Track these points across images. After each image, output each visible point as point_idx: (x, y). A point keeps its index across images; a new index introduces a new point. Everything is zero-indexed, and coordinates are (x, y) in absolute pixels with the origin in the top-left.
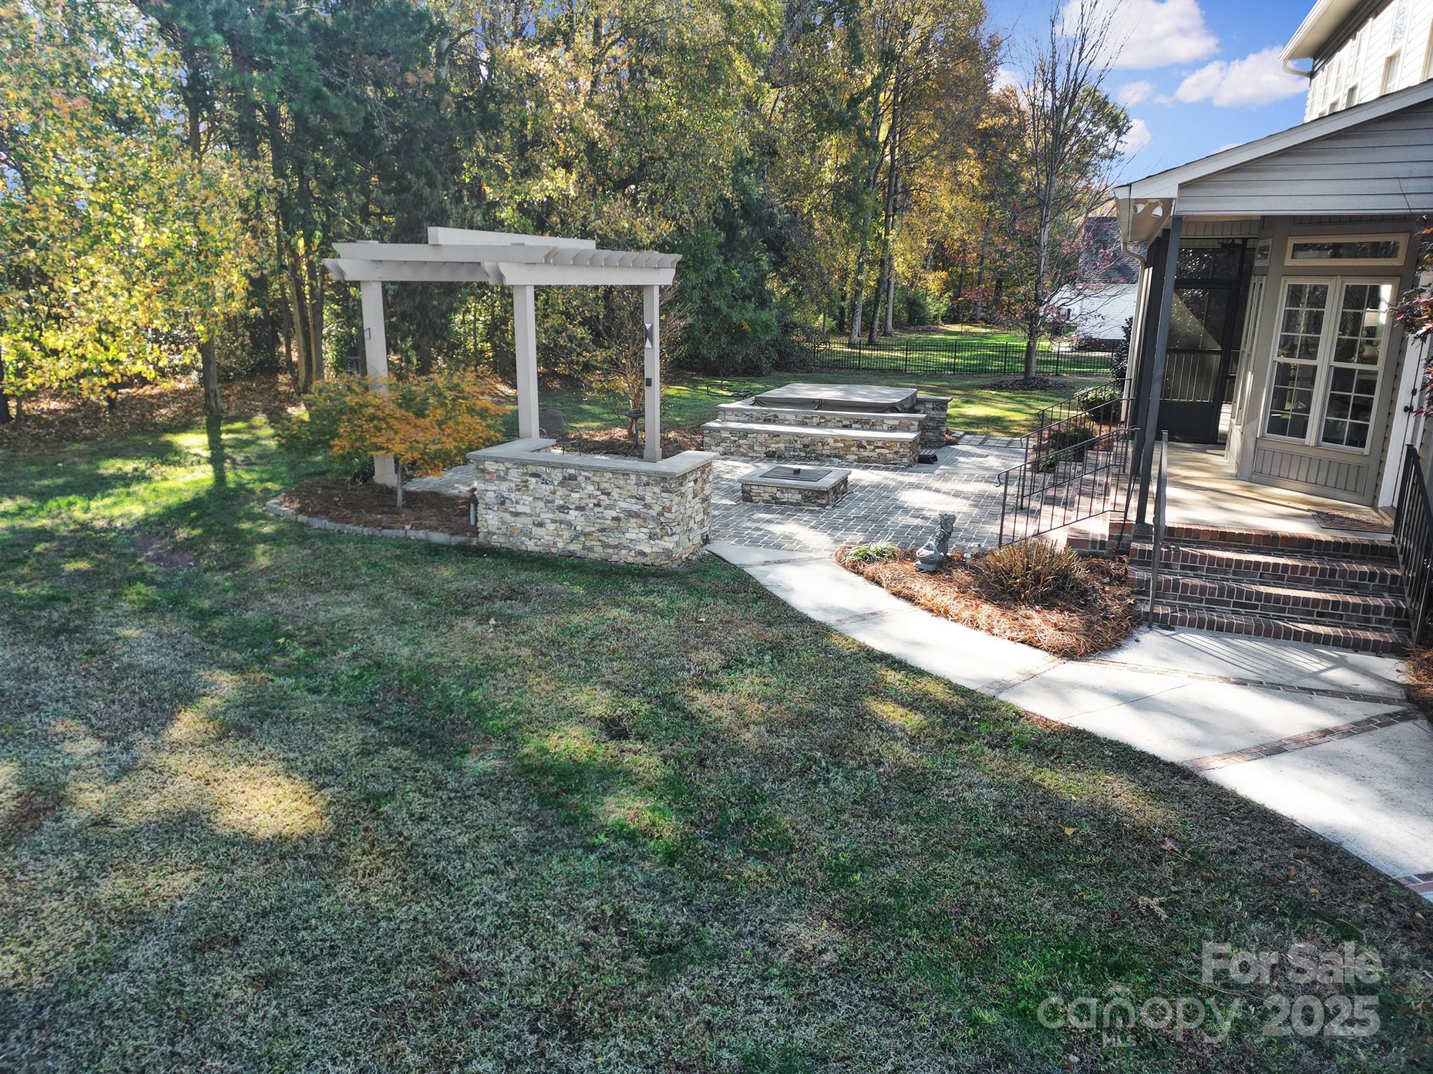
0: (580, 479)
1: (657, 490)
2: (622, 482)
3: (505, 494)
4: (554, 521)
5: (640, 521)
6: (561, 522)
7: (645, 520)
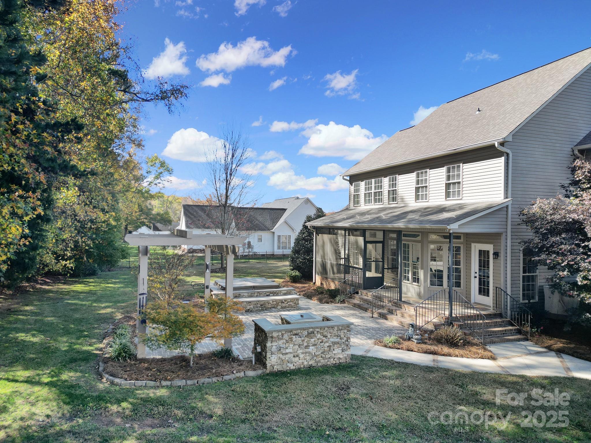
0: (316, 332)
1: (346, 331)
2: (331, 331)
3: (281, 346)
4: (303, 353)
5: (338, 345)
6: (306, 353)
7: (340, 345)
